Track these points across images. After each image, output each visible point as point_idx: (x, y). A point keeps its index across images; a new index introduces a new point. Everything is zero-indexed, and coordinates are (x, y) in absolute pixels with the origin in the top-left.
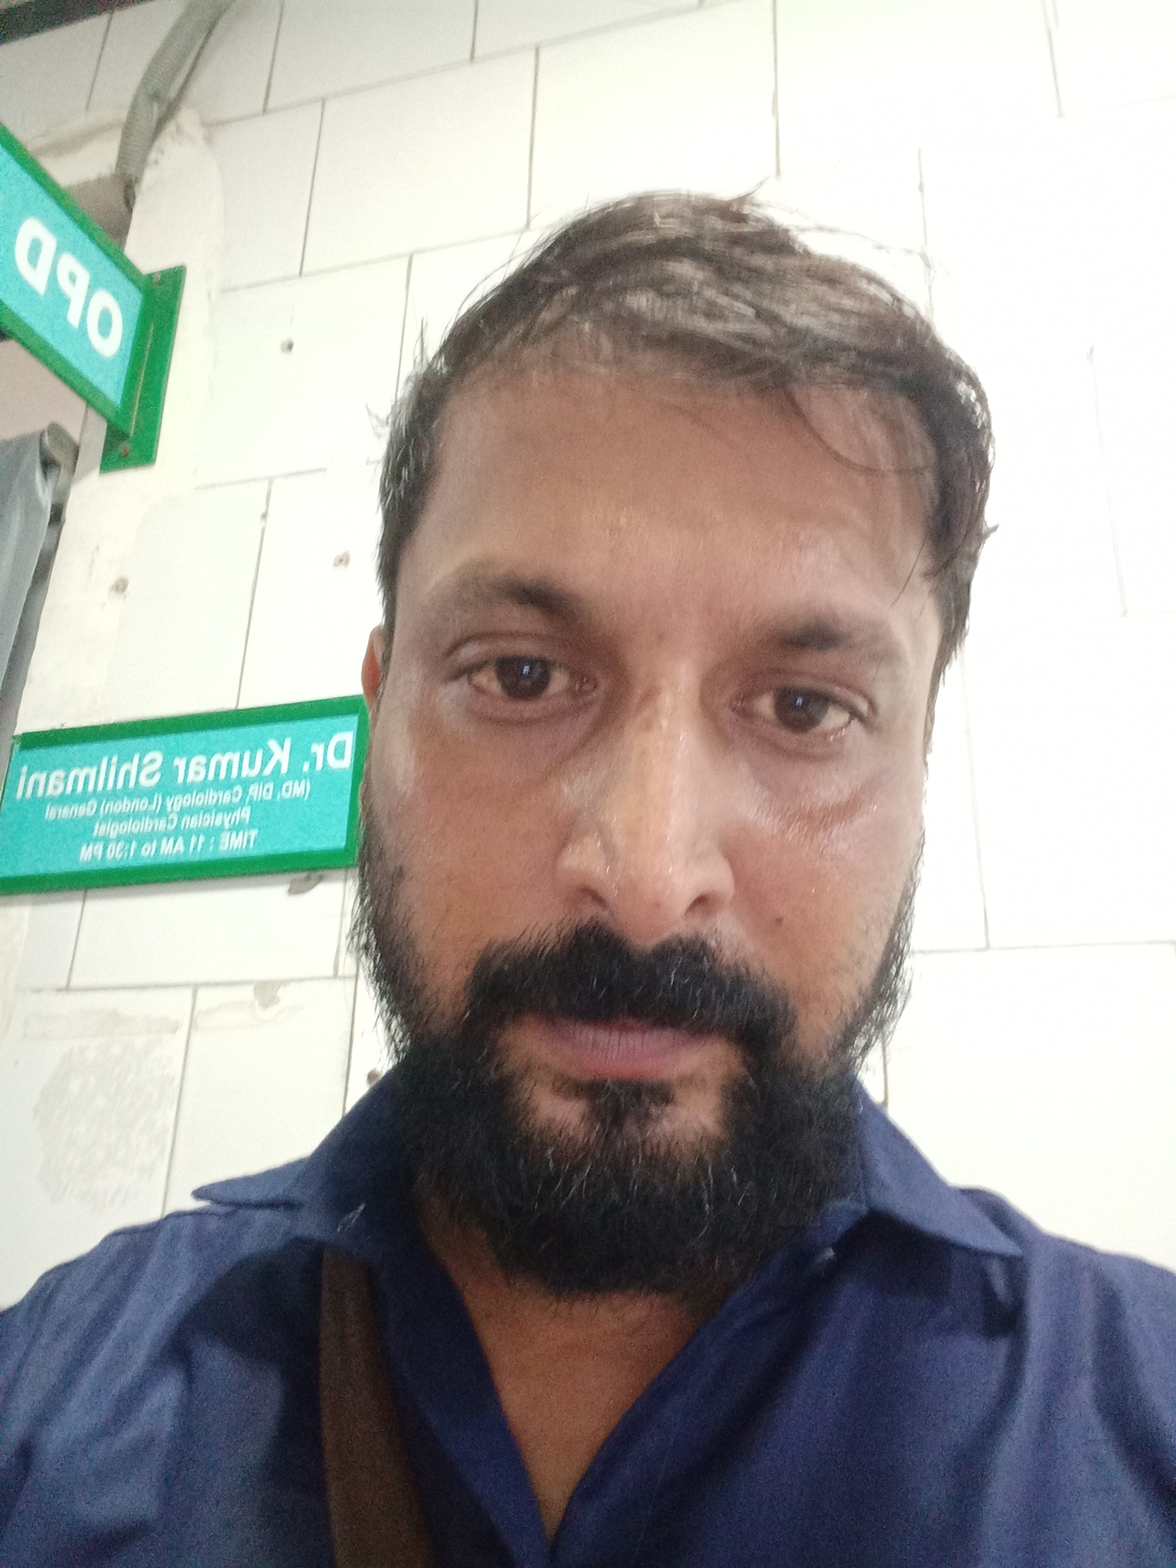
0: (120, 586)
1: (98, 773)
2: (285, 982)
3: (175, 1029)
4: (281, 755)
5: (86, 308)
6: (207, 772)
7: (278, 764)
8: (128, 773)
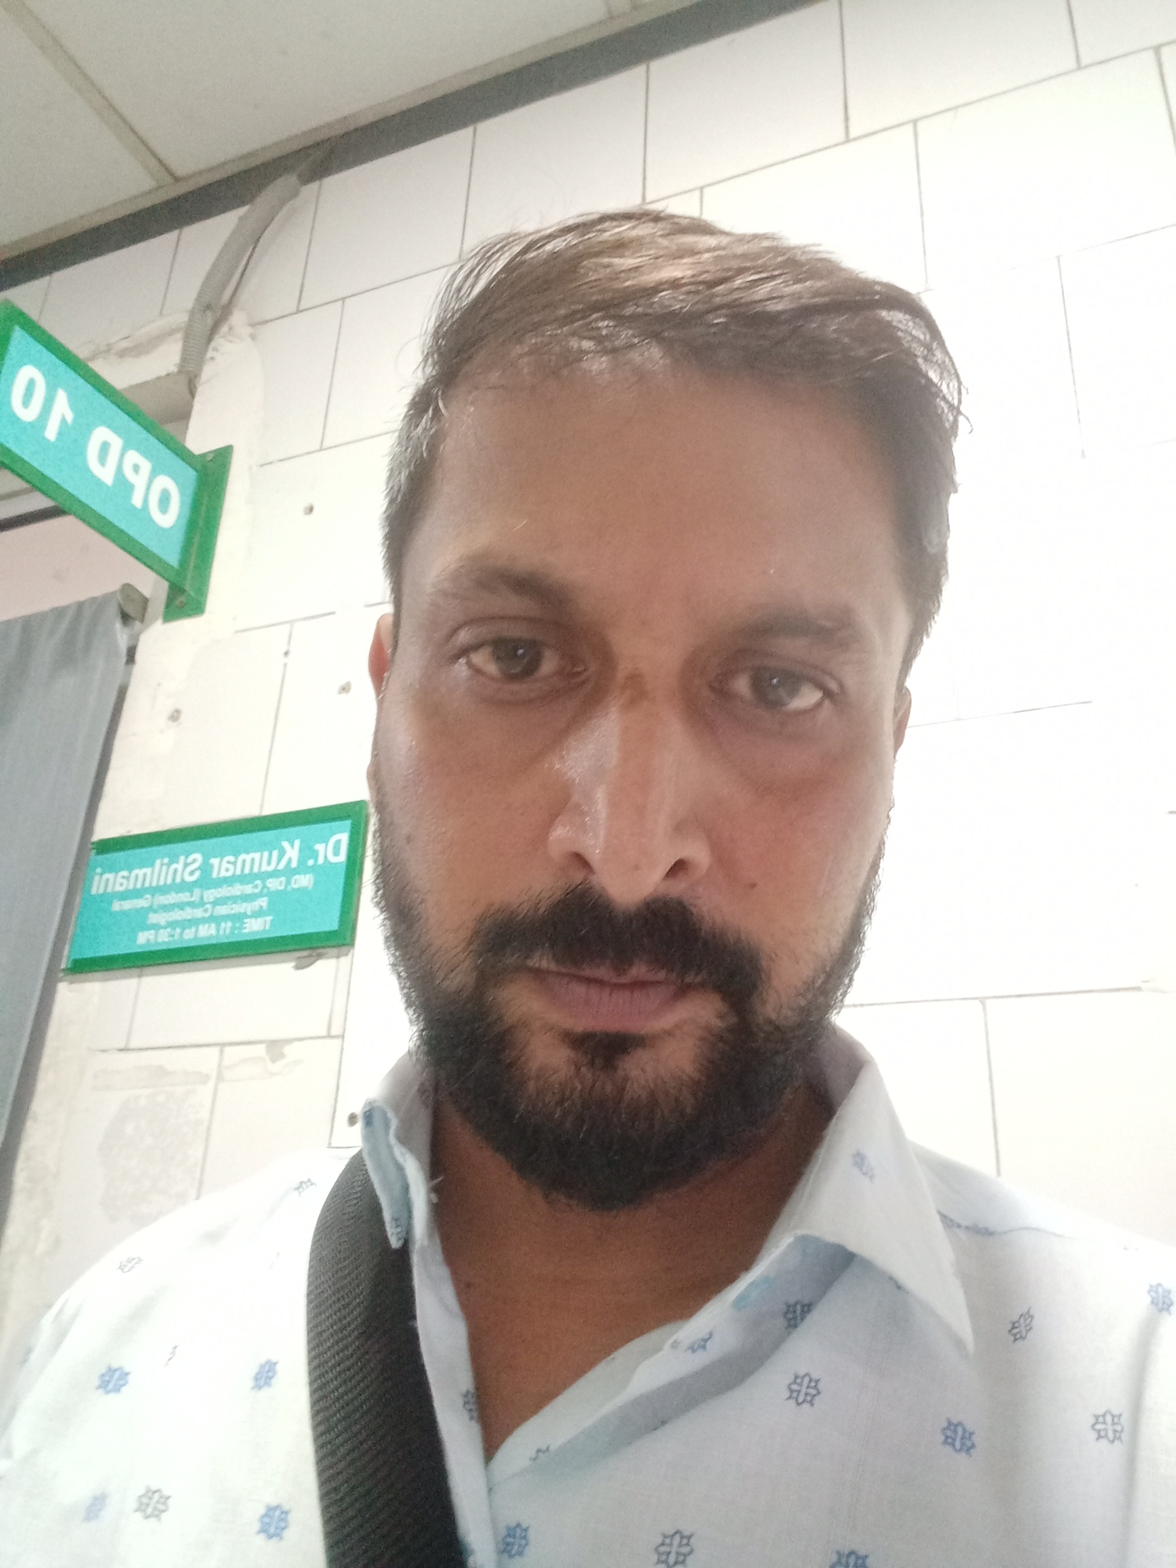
0: (175, 716)
1: (152, 874)
2: (289, 1041)
3: (205, 1079)
4: (292, 853)
5: (148, 489)
6: (235, 868)
7: (290, 860)
8: (176, 871)
